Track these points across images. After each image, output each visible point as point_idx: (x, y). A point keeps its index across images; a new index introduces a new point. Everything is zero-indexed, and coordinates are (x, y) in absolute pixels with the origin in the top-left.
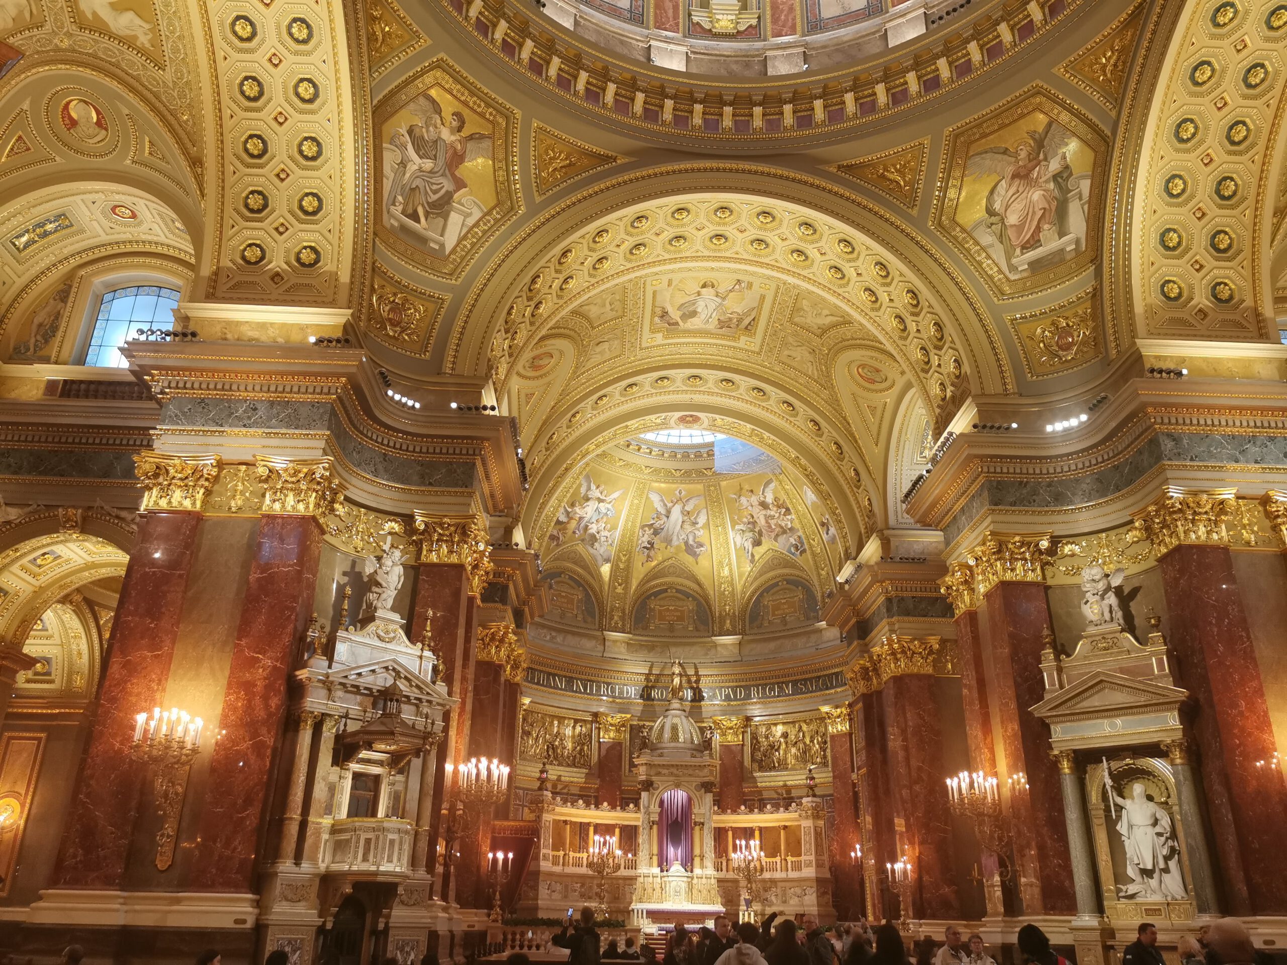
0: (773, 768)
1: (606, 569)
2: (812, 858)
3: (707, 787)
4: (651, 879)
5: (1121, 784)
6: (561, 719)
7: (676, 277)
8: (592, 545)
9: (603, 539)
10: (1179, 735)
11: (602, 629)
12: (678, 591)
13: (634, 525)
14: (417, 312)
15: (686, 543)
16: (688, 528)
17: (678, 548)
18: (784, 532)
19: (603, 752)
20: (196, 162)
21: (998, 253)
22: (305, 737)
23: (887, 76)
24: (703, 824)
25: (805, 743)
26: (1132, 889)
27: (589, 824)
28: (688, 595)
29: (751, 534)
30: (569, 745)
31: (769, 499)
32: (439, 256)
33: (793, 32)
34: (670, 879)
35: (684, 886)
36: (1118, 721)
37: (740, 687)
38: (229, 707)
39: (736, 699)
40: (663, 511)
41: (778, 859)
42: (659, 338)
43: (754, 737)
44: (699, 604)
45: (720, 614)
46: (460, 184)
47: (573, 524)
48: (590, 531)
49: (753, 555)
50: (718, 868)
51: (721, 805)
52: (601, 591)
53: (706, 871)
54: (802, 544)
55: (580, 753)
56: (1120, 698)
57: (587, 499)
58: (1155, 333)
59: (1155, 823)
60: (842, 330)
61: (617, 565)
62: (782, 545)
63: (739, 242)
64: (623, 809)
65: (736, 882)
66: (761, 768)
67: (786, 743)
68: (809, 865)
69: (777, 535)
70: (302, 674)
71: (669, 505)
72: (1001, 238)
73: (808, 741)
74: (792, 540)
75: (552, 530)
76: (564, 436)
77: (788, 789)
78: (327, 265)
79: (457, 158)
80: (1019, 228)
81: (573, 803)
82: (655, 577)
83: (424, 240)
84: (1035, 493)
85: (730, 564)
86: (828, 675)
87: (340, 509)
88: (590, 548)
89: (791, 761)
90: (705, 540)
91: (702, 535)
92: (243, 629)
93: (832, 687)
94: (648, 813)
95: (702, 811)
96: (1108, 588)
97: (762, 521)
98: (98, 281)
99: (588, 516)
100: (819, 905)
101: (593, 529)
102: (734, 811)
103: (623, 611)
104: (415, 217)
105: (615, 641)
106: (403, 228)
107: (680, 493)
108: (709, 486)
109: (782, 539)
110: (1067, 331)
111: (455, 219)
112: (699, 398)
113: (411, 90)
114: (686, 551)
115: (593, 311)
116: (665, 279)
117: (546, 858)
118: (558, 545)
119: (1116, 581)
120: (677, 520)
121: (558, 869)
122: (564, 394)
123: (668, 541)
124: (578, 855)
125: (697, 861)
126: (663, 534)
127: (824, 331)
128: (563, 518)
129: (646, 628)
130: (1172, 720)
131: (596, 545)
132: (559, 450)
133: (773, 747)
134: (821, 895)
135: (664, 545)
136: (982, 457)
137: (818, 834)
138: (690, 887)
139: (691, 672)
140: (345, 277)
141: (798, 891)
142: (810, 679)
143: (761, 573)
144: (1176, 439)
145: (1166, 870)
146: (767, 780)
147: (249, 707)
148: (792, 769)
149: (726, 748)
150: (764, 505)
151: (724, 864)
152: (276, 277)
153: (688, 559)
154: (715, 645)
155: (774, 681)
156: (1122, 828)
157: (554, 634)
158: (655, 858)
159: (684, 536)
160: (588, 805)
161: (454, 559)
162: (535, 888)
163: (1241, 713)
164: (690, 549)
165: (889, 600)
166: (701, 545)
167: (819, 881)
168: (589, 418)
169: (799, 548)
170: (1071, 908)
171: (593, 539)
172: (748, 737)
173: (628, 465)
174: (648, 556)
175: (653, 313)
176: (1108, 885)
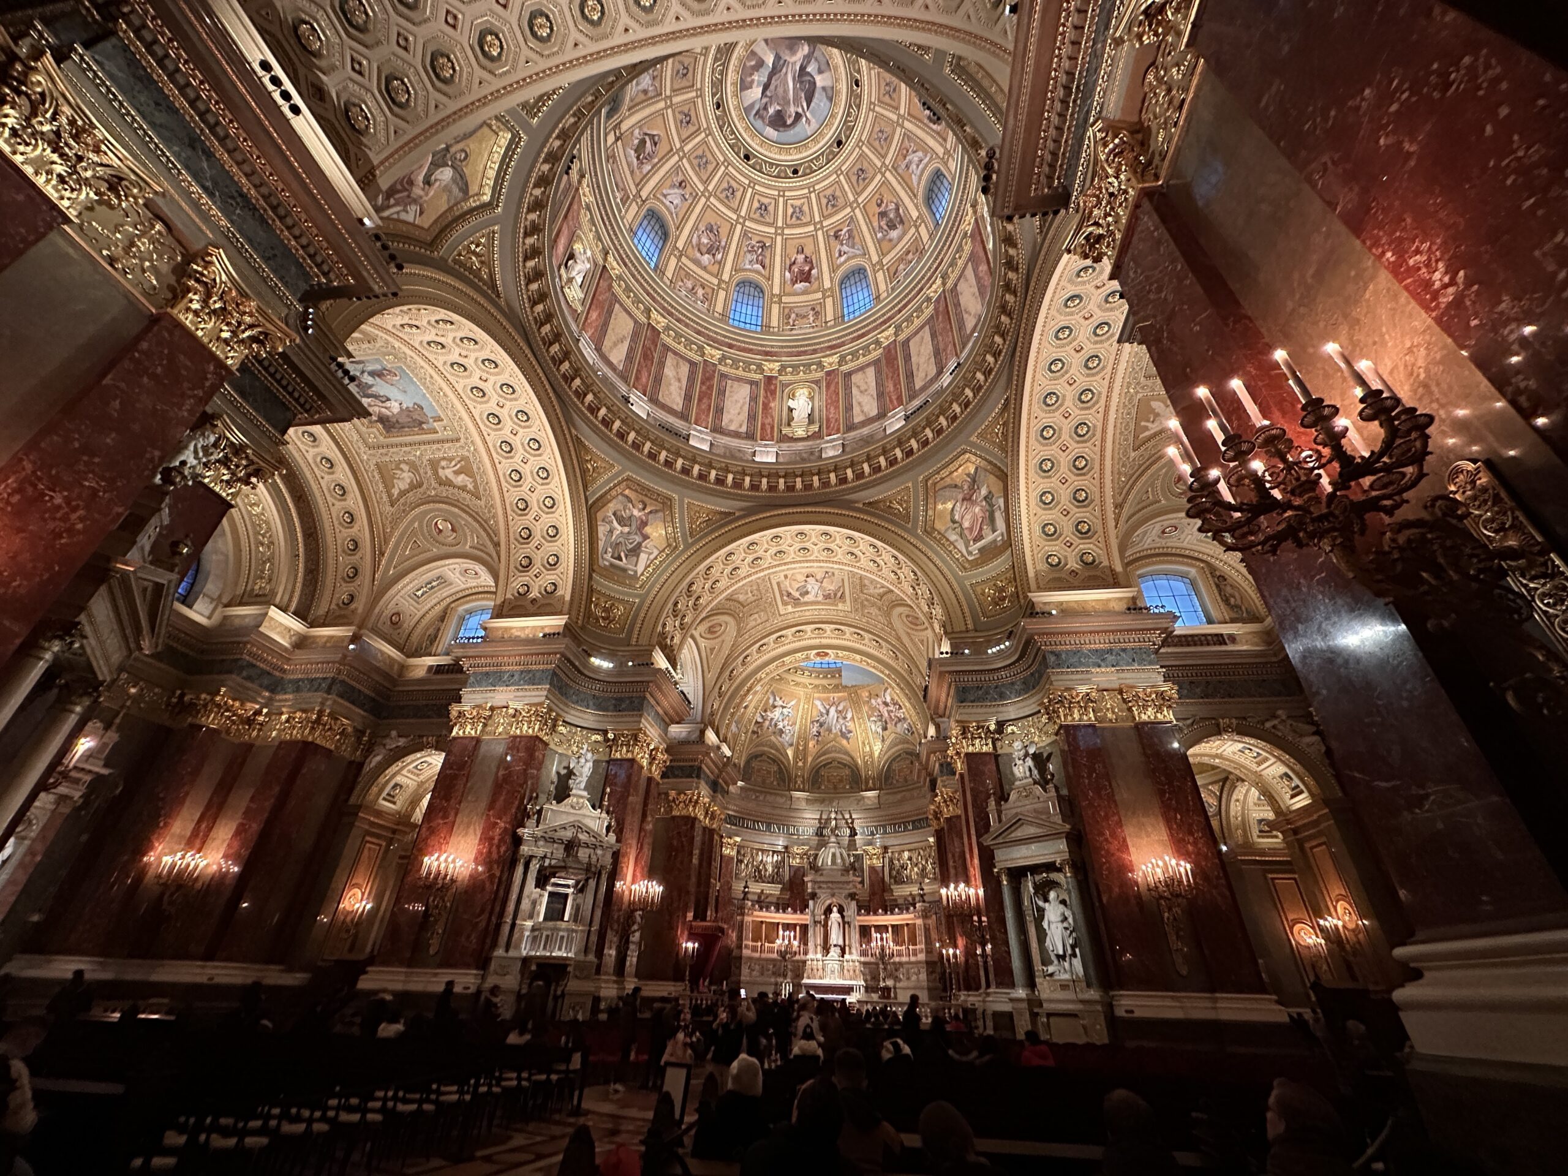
0: (903, 882)
1: (790, 753)
2: (924, 947)
3: (852, 896)
4: (816, 963)
5: (1043, 890)
6: (763, 851)
7: (789, 573)
8: (781, 736)
9: (787, 731)
10: (1067, 856)
11: (790, 790)
12: (838, 763)
14: (619, 611)
16: (841, 721)
18: (900, 720)
19: (792, 873)
20: (497, 545)
21: (961, 546)
22: (520, 870)
23: (884, 452)
25: (922, 864)
26: (1051, 969)
27: (777, 923)
28: (845, 765)
29: (880, 723)
30: (770, 869)
31: (888, 700)
32: (635, 577)
33: (838, 431)
35: (838, 966)
36: (1033, 847)
37: (880, 825)
38: (480, 852)
39: (877, 834)
41: (904, 948)
42: (790, 609)
43: (891, 860)
44: (852, 771)
45: (866, 777)
46: (646, 537)
47: (767, 723)
48: (779, 727)
49: (883, 737)
50: (864, 953)
51: (867, 907)
52: (788, 766)
53: (854, 956)
54: (910, 727)
55: (777, 874)
56: (1031, 831)
57: (775, 707)
58: (1039, 589)
59: (1065, 919)
60: (889, 595)
61: (798, 748)
62: (902, 727)
63: (816, 552)
64: (801, 913)
65: (875, 964)
66: (896, 883)
67: (911, 864)
68: (921, 951)
69: (896, 723)
70: (520, 831)
72: (961, 535)
73: (924, 862)
74: (905, 726)
75: (752, 727)
76: (742, 672)
77: (913, 897)
78: (559, 592)
79: (644, 524)
80: (971, 529)
81: (768, 909)
82: (824, 754)
83: (625, 570)
84: (987, 693)
85: (869, 744)
87: (562, 729)
88: (779, 738)
89: (915, 877)
91: (850, 725)
92: (491, 806)
94: (813, 915)
96: (1026, 755)
97: (886, 714)
98: (461, 609)
99: (776, 717)
101: (780, 725)
102: (875, 913)
103: (803, 778)
104: (620, 559)
105: (798, 798)
106: (612, 565)
108: (851, 693)
109: (899, 725)
110: (1002, 590)
111: (643, 557)
112: (825, 641)
113: (614, 493)
115: (741, 598)
116: (782, 575)
117: (747, 947)
118: (758, 737)
119: (1032, 751)
121: (757, 955)
122: (734, 646)
123: (830, 730)
124: (771, 945)
127: (882, 596)
128: (759, 720)
129: (819, 788)
130: (1062, 845)
131: (783, 735)
132: (738, 681)
133: (904, 867)
134: (930, 973)
136: (950, 672)
137: (927, 930)
138: (842, 968)
139: (847, 816)
140: (568, 598)
141: (916, 971)
142: (923, 819)
143: (889, 749)
144: (1057, 655)
145: (1074, 955)
146: (901, 891)
147: (490, 852)
148: (915, 883)
149: (872, 869)
150: (886, 704)
152: (534, 601)
154: (863, 798)
155: (900, 821)
156: (1045, 925)
158: (819, 947)
160: (777, 911)
161: (630, 756)
162: (739, 968)
163: (1106, 840)
164: (843, 735)
165: (941, 765)
167: (927, 963)
168: (756, 660)
169: (910, 730)
170: (1012, 985)
171: (781, 732)
172: (887, 860)
173: (797, 684)
174: (818, 741)
175: (782, 595)
176: (1038, 966)
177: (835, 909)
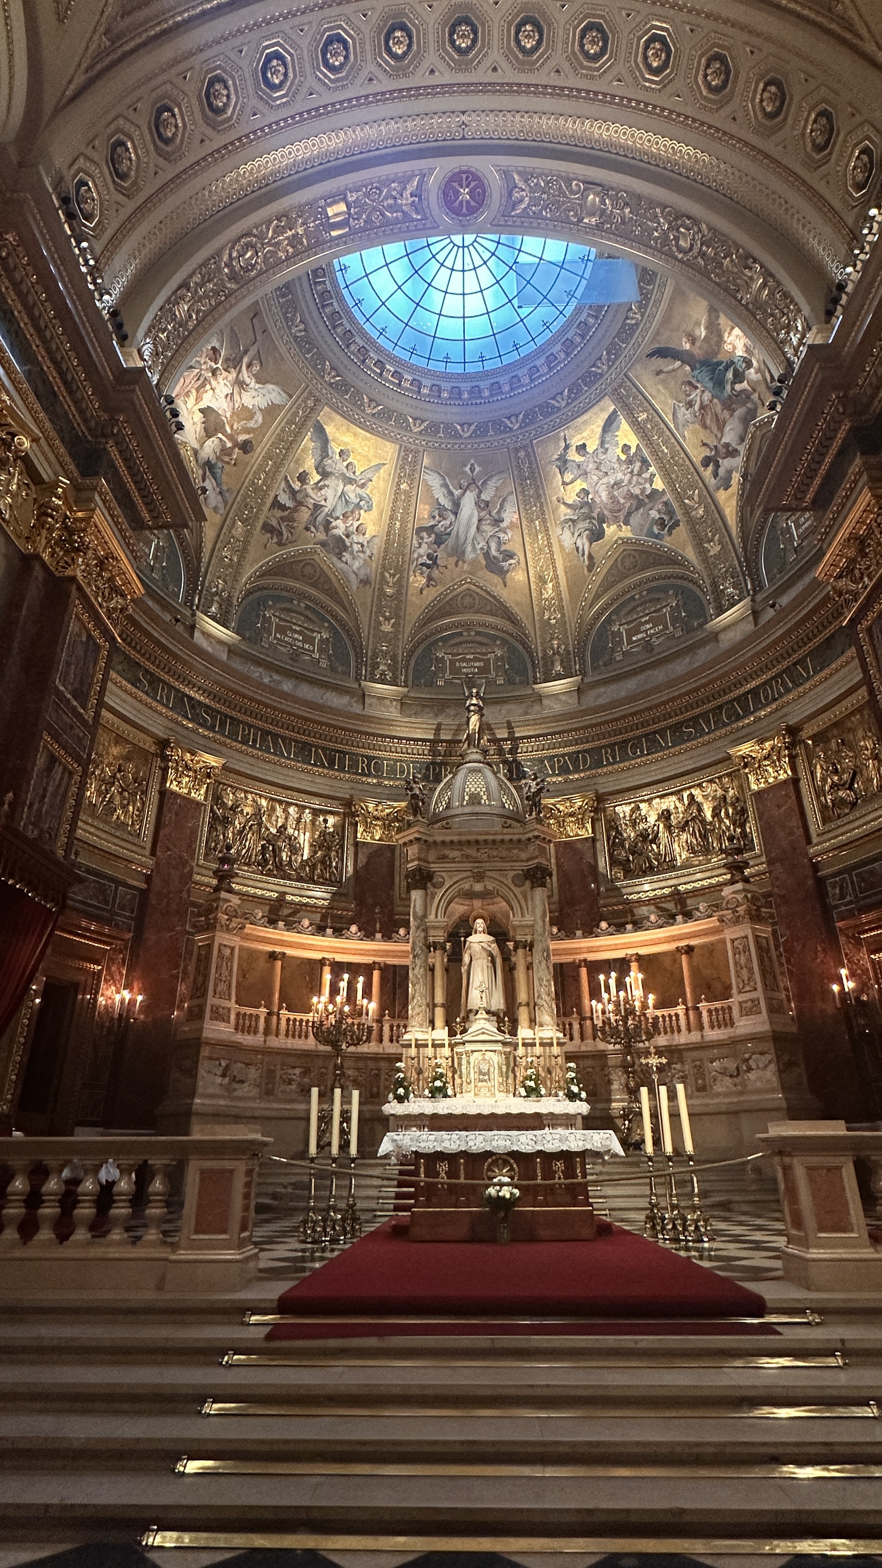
0: (650, 870)
2: (759, 994)
4: (430, 1051)
8: (340, 557)
9: (356, 547)
11: (358, 679)
12: (478, 633)
13: (403, 528)
15: (487, 555)
16: (489, 530)
17: (474, 562)
18: (640, 504)
19: (362, 860)
24: (531, 946)
25: (703, 821)
27: (322, 962)
28: (494, 638)
29: (586, 524)
30: (305, 850)
31: (613, 453)
34: (469, 1047)
35: (496, 1059)
37: (586, 751)
39: (577, 770)
40: (448, 505)
41: (680, 1010)
43: (613, 824)
44: (512, 649)
45: (545, 654)
47: (304, 515)
48: (335, 531)
49: (590, 557)
50: (565, 1032)
52: (358, 629)
53: (541, 1033)
54: (671, 512)
55: (323, 862)
57: (325, 475)
61: (381, 590)
62: (638, 528)
64: (387, 937)
65: (602, 1056)
66: (629, 874)
67: (669, 827)
68: (750, 1011)
69: (629, 514)
71: (457, 493)
73: (708, 814)
74: (654, 514)
75: (266, 514)
77: (679, 895)
82: (443, 615)
85: (556, 577)
86: (738, 699)
88: (335, 559)
89: (681, 854)
90: (515, 546)
91: (511, 539)
93: (747, 713)
94: (423, 928)
95: (528, 919)
97: (602, 497)
99: (329, 506)
100: (784, 1089)
101: (340, 528)
102: (590, 931)
103: (394, 658)
105: (381, 699)
107: (472, 470)
108: (517, 450)
109: (636, 519)
114: (487, 566)
117: (219, 1016)
118: (280, 544)
120: (470, 517)
121: (250, 1040)
123: (458, 553)
124: (298, 1016)
125: (523, 1015)
126: (451, 542)
128: (284, 499)
129: (431, 684)
131: (347, 556)
133: (646, 838)
134: (784, 1068)
135: (453, 560)
137: (762, 949)
138: (511, 1064)
139: (502, 734)
141: (731, 1065)
142: (704, 715)
143: (605, 586)
148: (682, 867)
149: (567, 847)
151: (576, 1026)
153: (492, 582)
154: (539, 698)
155: (638, 732)
157: (276, 677)
158: (439, 1013)
159: (482, 544)
160: (320, 930)
164: (492, 564)
166: (511, 555)
167: (778, 1039)
169: (668, 523)
171: (341, 545)
172: (602, 825)
174: (430, 578)
177: (480, 924)
